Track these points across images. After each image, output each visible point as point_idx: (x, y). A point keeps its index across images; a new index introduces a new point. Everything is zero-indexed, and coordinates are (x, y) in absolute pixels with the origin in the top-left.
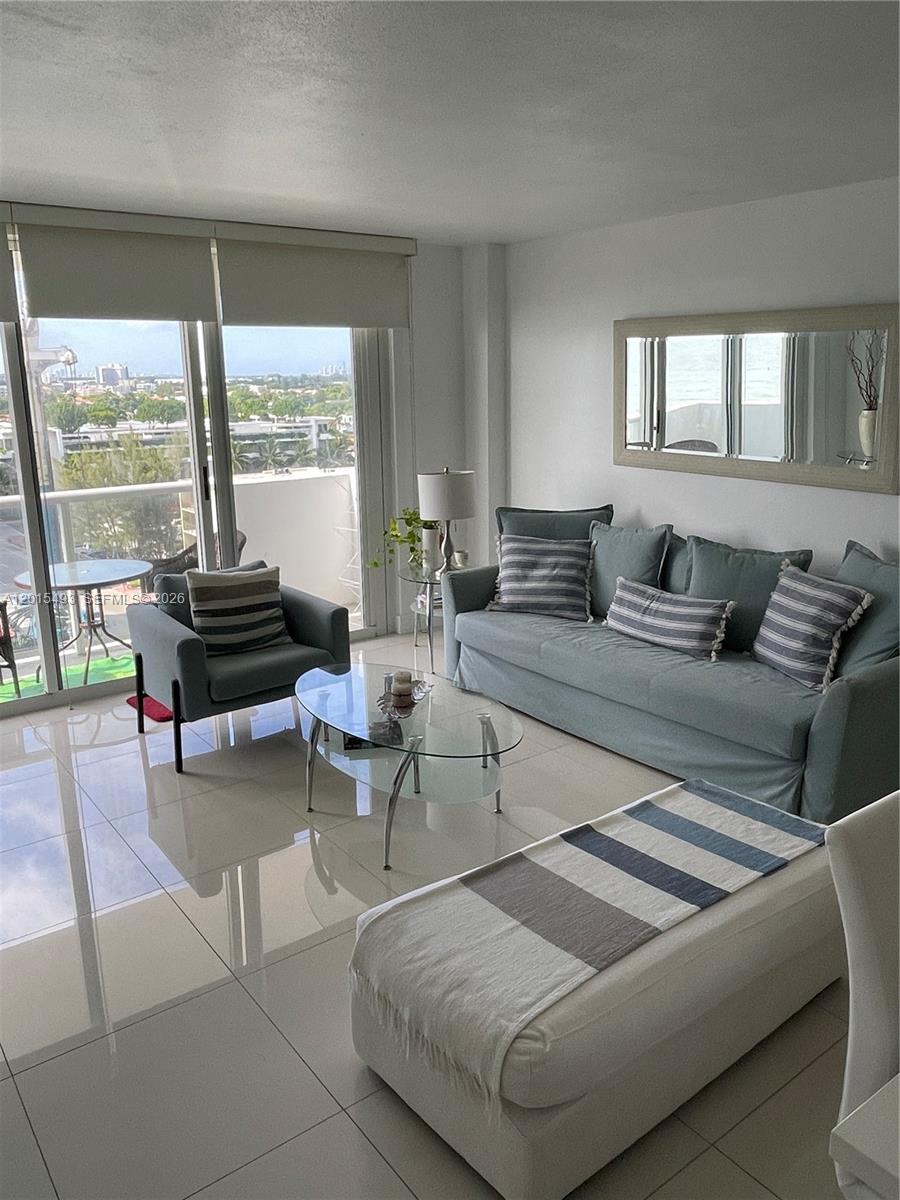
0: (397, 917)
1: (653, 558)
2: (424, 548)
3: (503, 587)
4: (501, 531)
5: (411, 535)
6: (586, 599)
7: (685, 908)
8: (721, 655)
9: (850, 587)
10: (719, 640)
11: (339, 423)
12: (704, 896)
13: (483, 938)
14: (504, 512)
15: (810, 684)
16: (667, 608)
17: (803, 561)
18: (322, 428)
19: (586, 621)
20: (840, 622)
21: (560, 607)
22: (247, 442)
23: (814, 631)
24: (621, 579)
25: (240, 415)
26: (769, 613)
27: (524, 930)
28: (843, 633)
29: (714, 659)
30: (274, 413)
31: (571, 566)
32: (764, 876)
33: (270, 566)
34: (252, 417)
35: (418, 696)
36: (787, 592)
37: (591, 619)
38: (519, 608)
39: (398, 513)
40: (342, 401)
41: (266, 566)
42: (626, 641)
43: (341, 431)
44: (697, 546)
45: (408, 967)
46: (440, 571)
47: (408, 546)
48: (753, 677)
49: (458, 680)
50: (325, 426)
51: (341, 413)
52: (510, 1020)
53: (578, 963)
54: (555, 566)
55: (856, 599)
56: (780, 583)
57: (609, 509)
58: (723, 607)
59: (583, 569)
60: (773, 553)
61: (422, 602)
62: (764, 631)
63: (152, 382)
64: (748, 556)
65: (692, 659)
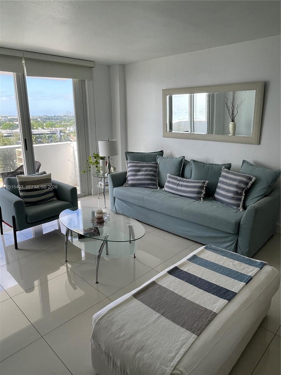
0: (110, 316)
1: (179, 167)
2: (101, 166)
3: (129, 178)
4: (127, 160)
5: (96, 161)
6: (157, 182)
7: (222, 302)
8: (204, 199)
9: (247, 175)
10: (203, 194)
11: (66, 130)
12: (228, 295)
13: (147, 324)
14: (127, 153)
15: (235, 208)
16: (185, 184)
17: (229, 167)
18: (61, 132)
19: (157, 189)
20: (245, 187)
21: (149, 184)
22: (37, 136)
23: (236, 190)
24: (169, 174)
25: (35, 127)
26: (219, 184)
27: (163, 318)
28: (245, 190)
29: (202, 200)
30: (46, 127)
31: (151, 171)
32: (246, 284)
33: (48, 173)
34: (39, 128)
35: (105, 218)
36: (225, 177)
37: (159, 188)
38: (135, 185)
39: (91, 155)
40: (67, 124)
41: (46, 173)
42: (172, 195)
43: (67, 132)
44: (194, 163)
45: (118, 341)
46: (107, 173)
47: (95, 165)
48: (217, 206)
49: (115, 210)
50: (62, 131)
51: (67, 127)
52: (167, 367)
53: (188, 333)
54: (146, 171)
55: (250, 179)
56: (222, 174)
57: (162, 152)
58: (204, 183)
59: (155, 172)
60: (219, 165)
61: (100, 184)
62: (218, 190)
63: (6, 118)
64: (211, 166)
65: (195, 200)
